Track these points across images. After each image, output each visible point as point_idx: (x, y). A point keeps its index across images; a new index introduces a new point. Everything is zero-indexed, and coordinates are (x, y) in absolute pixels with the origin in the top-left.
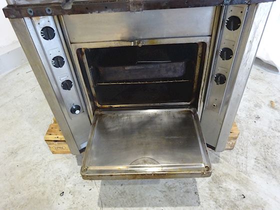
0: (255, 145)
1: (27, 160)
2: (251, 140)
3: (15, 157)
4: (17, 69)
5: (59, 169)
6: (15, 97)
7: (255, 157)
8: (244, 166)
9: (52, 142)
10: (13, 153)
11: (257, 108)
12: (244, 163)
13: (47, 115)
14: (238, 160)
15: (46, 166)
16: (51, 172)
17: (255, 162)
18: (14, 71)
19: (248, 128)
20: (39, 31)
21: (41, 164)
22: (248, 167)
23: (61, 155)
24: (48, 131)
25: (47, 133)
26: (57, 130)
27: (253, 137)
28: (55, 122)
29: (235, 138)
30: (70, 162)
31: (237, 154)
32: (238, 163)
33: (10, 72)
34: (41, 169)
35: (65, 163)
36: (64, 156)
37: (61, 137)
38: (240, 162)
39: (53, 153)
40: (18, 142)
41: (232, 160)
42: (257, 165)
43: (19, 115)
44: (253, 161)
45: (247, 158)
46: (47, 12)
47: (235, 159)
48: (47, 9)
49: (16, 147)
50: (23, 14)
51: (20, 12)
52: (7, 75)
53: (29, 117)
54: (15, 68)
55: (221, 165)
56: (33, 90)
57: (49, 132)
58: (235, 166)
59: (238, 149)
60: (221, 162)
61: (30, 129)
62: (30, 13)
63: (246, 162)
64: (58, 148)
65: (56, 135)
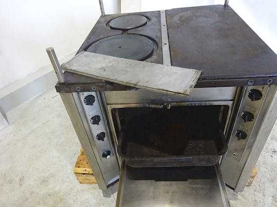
0: (273, 181)
1: (57, 189)
2: (268, 176)
3: (46, 186)
4: (43, 93)
5: (86, 199)
6: (44, 124)
7: (272, 195)
8: (262, 204)
9: (80, 175)
10: (44, 181)
11: (273, 141)
12: (262, 201)
13: (73, 143)
14: (256, 198)
15: (75, 196)
16: (79, 203)
17: (273, 200)
18: (41, 95)
19: (265, 163)
20: (83, 99)
21: (70, 194)
22: (265, 206)
23: (87, 185)
24: (76, 163)
25: (76, 166)
26: (85, 162)
27: (270, 173)
28: (82, 154)
29: (253, 177)
30: (96, 193)
31: (255, 191)
32: (256, 201)
33: (38, 97)
34: (70, 199)
35: (91, 194)
36: (90, 186)
37: (89, 170)
38: (258, 200)
39: (81, 183)
40: (49, 170)
41: (250, 197)
42: (275, 204)
43: (48, 142)
44: (270, 199)
45: (264, 195)
46: (92, 89)
47: (253, 197)
48: (92, 88)
49: (46, 175)
50: (72, 90)
51: (70, 89)
52: (34, 100)
53: (57, 145)
54: (41, 93)
55: (239, 202)
56: (59, 116)
57: (78, 165)
58: (253, 204)
59: (255, 186)
60: (239, 199)
61: (59, 157)
62: (78, 90)
63: (264, 200)
64: (85, 179)
65: (84, 168)
